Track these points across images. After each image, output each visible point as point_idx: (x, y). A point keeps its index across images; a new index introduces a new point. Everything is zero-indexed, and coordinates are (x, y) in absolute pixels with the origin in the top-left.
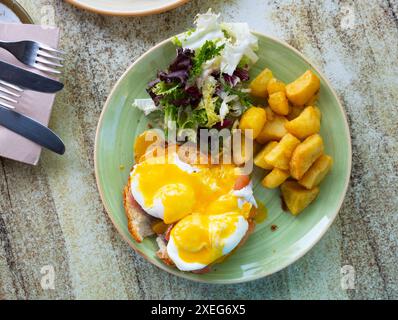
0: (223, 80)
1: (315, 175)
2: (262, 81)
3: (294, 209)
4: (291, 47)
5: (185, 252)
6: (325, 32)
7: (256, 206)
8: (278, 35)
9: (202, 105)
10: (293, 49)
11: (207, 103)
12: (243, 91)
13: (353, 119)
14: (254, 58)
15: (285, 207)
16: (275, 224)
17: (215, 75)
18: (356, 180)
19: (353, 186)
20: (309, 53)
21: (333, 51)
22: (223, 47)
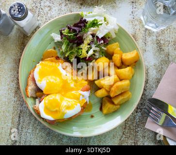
0: (95, 39)
1: (121, 98)
2: (113, 47)
3: (105, 111)
4: (133, 38)
5: (47, 109)
6: (151, 37)
7: (88, 103)
8: (129, 30)
9: (81, 46)
10: (134, 39)
11: (84, 47)
12: (103, 48)
13: (149, 81)
14: (114, 36)
15: (101, 109)
16: (93, 115)
17: (93, 35)
18: (139, 110)
19: (137, 112)
20: (140, 44)
21: (151, 47)
22: (101, 24)
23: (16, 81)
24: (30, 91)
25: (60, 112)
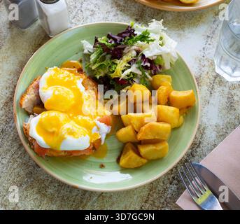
0: (140, 58)
3: (123, 161)
4: (195, 81)
6: (221, 88)
7: (102, 143)
9: (117, 61)
10: (196, 83)
13: (201, 145)
14: (167, 66)
15: (118, 160)
16: (104, 164)
17: (138, 52)
18: (175, 182)
19: (171, 184)
20: (203, 92)
21: (218, 100)
23: (11, 90)
24: (26, 100)
25: (57, 135)
